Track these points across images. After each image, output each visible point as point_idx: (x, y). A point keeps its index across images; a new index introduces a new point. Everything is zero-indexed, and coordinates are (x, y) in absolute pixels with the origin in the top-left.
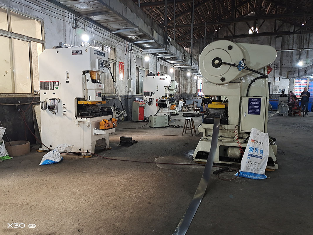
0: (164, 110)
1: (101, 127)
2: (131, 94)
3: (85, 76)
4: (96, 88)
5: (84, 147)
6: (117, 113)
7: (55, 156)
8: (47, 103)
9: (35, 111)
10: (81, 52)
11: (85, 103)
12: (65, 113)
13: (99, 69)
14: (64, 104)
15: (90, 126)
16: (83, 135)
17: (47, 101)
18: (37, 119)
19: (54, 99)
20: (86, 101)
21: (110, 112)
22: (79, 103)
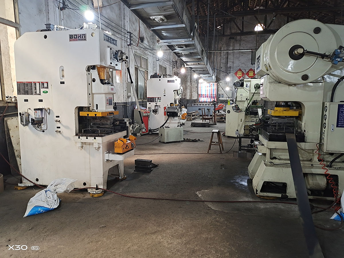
0: (174, 120)
1: (116, 150)
2: (130, 101)
3: (90, 74)
4: (107, 93)
5: (90, 181)
6: (133, 128)
7: (49, 199)
8: (29, 115)
9: (8, 126)
10: (84, 36)
11: (92, 114)
12: (59, 129)
13: (111, 63)
14: (57, 117)
15: (101, 149)
16: (90, 162)
17: (29, 111)
18: (12, 139)
19: (41, 110)
20: (91, 111)
21: (123, 127)
22: (80, 115)
